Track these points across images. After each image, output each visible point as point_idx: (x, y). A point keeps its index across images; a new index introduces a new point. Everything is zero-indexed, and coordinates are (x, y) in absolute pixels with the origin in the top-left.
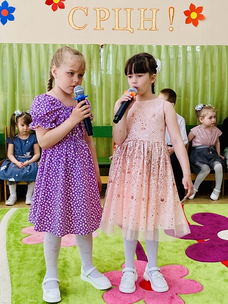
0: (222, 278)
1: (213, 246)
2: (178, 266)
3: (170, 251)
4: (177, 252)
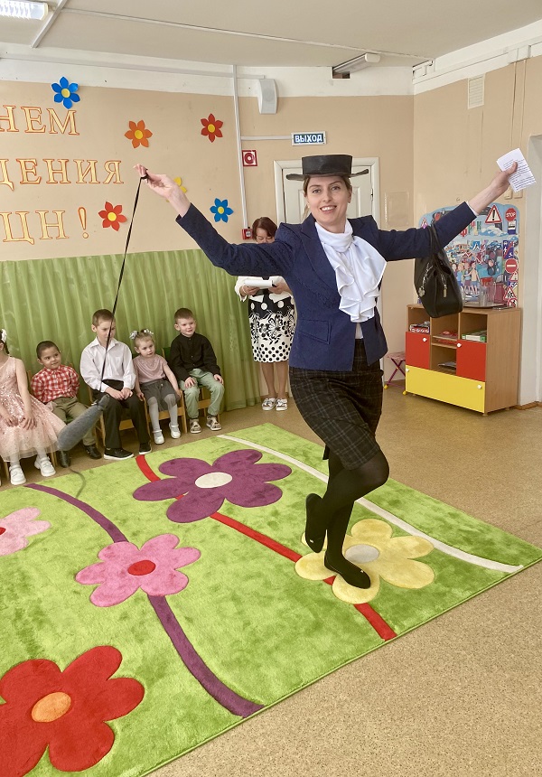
0: (217, 535)
1: (195, 500)
2: (165, 536)
3: (149, 520)
4: (158, 519)
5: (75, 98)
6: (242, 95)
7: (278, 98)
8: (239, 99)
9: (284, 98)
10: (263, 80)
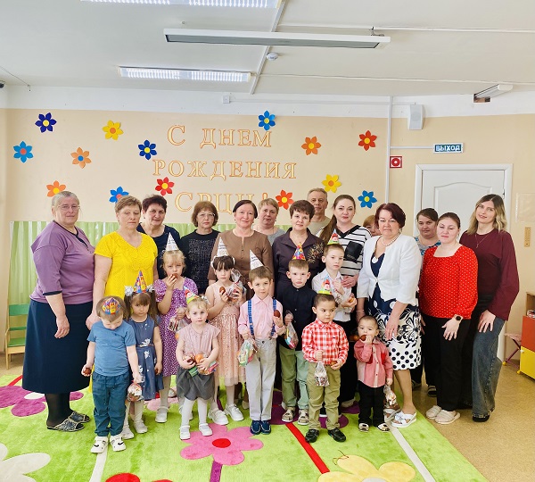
5: (272, 123)
6: (395, 116)
7: (424, 119)
8: (392, 119)
9: (430, 119)
10: (414, 106)
